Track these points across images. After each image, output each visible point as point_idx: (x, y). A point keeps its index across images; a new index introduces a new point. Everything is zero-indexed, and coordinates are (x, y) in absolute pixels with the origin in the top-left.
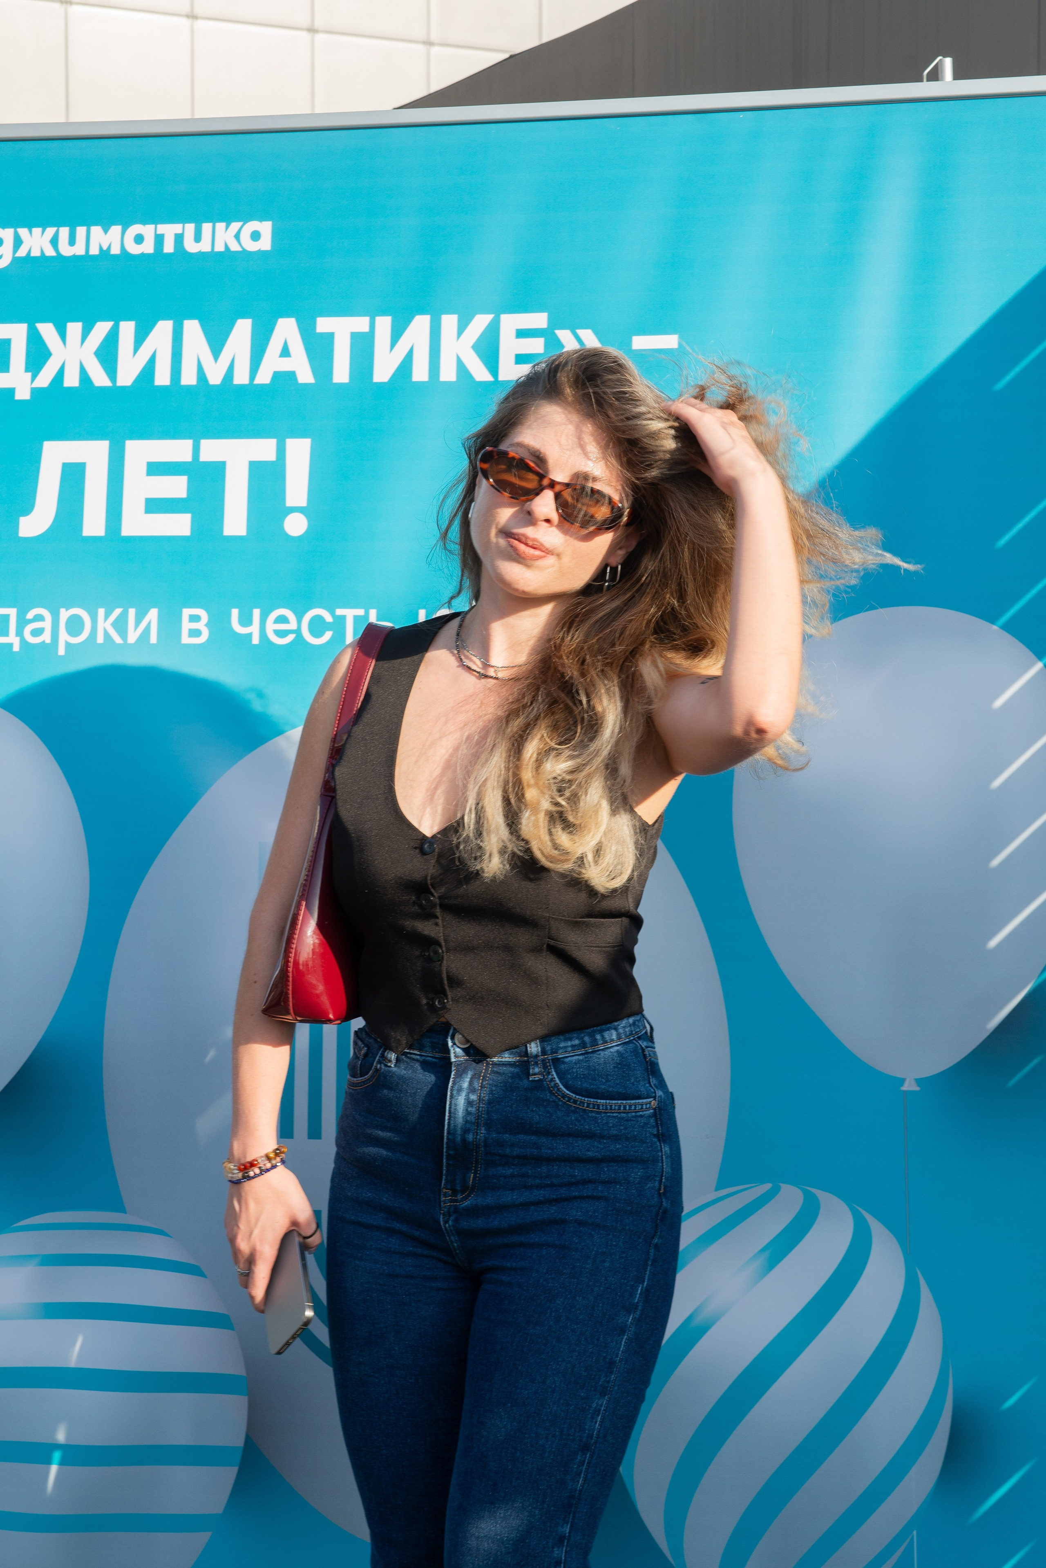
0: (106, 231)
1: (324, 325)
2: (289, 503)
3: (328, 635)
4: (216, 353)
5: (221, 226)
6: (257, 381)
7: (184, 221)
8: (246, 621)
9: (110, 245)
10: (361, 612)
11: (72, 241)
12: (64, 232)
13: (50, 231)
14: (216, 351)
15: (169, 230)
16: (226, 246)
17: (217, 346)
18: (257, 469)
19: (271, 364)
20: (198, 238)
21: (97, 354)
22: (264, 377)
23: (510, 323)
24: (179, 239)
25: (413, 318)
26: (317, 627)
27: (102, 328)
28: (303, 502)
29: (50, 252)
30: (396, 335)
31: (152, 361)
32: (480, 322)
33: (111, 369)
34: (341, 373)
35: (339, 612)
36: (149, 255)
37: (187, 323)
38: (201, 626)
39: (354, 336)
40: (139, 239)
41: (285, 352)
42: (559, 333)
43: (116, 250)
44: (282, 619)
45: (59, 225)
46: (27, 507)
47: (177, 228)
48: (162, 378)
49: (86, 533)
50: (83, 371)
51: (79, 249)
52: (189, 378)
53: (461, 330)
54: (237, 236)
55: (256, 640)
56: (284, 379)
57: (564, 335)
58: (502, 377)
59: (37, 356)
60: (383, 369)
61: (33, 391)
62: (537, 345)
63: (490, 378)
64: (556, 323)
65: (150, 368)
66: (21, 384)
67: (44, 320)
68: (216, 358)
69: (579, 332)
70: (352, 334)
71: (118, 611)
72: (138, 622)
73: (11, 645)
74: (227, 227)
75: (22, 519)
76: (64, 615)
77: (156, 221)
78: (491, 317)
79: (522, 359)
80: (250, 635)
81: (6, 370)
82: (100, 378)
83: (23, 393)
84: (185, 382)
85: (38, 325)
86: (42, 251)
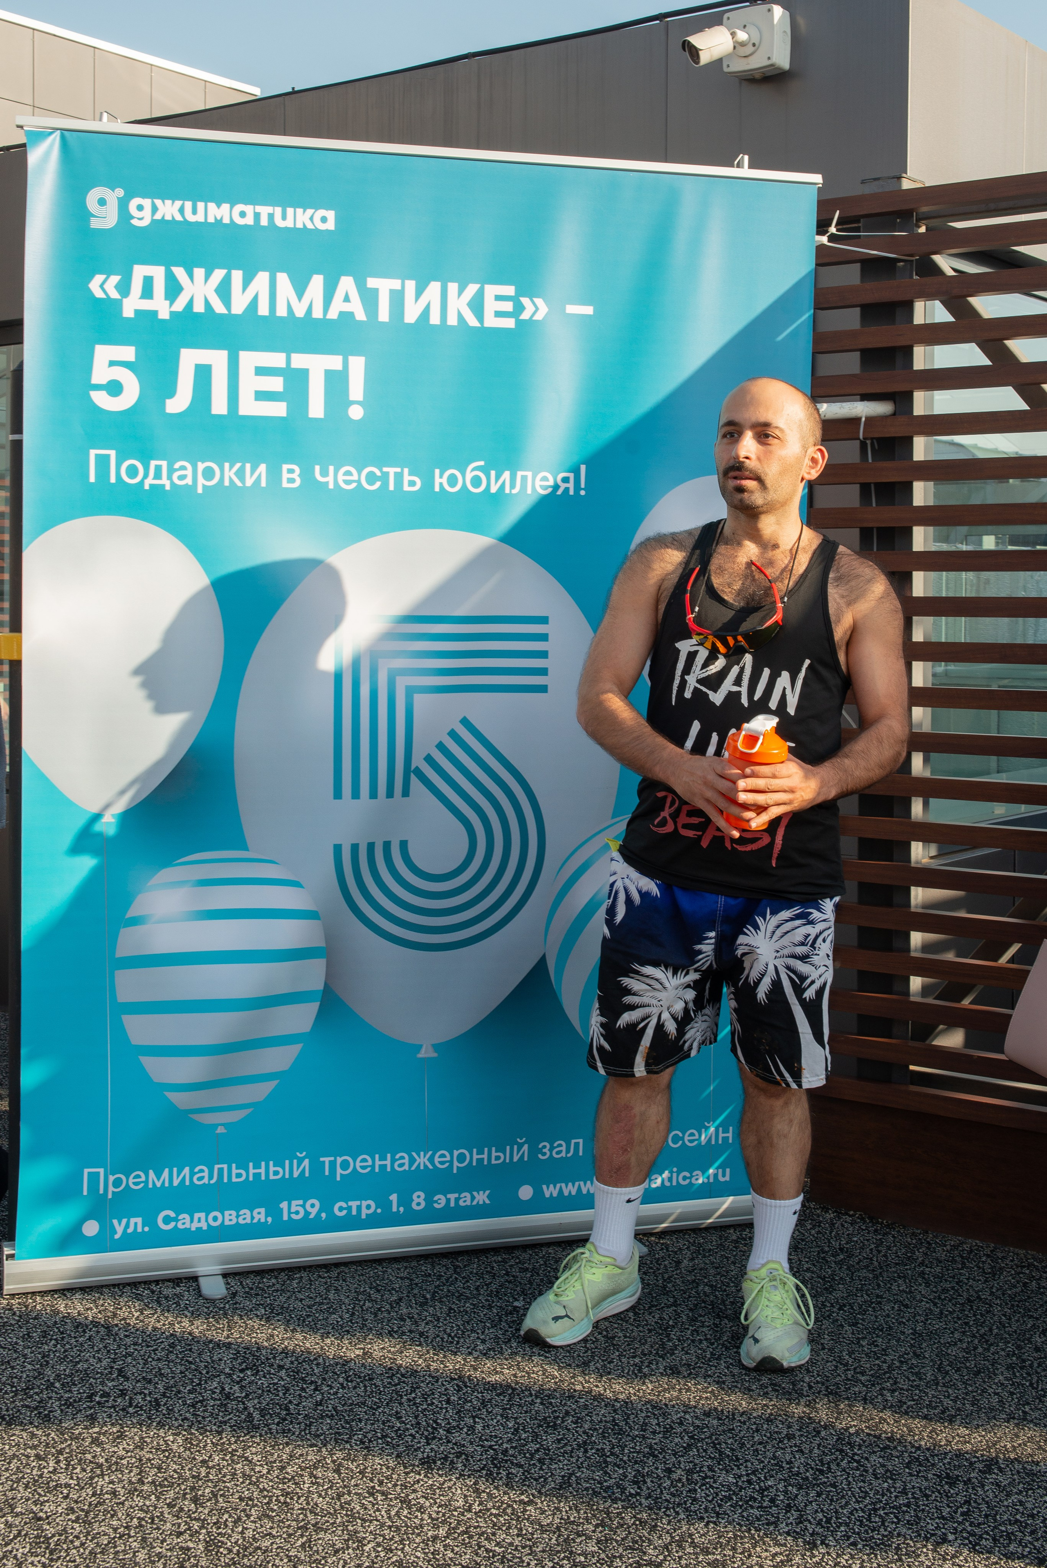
0: (219, 206)
1: (372, 283)
2: (352, 397)
3: (378, 484)
5: (299, 211)
6: (328, 317)
7: (274, 205)
8: (325, 473)
9: (222, 218)
11: (194, 212)
12: (188, 205)
13: (178, 203)
14: (300, 295)
15: (264, 211)
16: (304, 225)
17: (300, 290)
18: (329, 374)
19: (337, 307)
20: (284, 217)
21: (217, 291)
22: (333, 314)
23: (491, 291)
24: (271, 216)
25: (430, 283)
26: (371, 478)
27: (219, 275)
28: (361, 398)
29: (179, 218)
30: (419, 293)
31: (256, 298)
32: (472, 289)
33: (227, 302)
34: (384, 315)
36: (250, 226)
37: (279, 275)
38: (295, 476)
39: (392, 291)
41: (347, 299)
43: (226, 220)
44: (348, 473)
45: (184, 199)
46: (171, 392)
47: (270, 209)
48: (263, 310)
49: (214, 412)
50: (207, 303)
51: (200, 218)
52: (282, 311)
53: (460, 292)
54: (311, 219)
56: (347, 317)
57: (525, 301)
58: (486, 324)
59: (173, 289)
60: (411, 315)
61: (172, 313)
62: (508, 306)
63: (478, 325)
64: (520, 293)
65: (254, 303)
66: (162, 308)
67: (177, 265)
68: (300, 299)
69: (535, 299)
70: (390, 290)
71: (238, 465)
72: (252, 472)
73: (164, 486)
74: (304, 212)
75: (168, 401)
76: (201, 466)
77: (254, 203)
78: (478, 286)
79: (499, 314)
80: (328, 482)
81: (152, 298)
82: (219, 307)
83: (164, 315)
84: (278, 315)
85: (173, 268)
86: (173, 217)
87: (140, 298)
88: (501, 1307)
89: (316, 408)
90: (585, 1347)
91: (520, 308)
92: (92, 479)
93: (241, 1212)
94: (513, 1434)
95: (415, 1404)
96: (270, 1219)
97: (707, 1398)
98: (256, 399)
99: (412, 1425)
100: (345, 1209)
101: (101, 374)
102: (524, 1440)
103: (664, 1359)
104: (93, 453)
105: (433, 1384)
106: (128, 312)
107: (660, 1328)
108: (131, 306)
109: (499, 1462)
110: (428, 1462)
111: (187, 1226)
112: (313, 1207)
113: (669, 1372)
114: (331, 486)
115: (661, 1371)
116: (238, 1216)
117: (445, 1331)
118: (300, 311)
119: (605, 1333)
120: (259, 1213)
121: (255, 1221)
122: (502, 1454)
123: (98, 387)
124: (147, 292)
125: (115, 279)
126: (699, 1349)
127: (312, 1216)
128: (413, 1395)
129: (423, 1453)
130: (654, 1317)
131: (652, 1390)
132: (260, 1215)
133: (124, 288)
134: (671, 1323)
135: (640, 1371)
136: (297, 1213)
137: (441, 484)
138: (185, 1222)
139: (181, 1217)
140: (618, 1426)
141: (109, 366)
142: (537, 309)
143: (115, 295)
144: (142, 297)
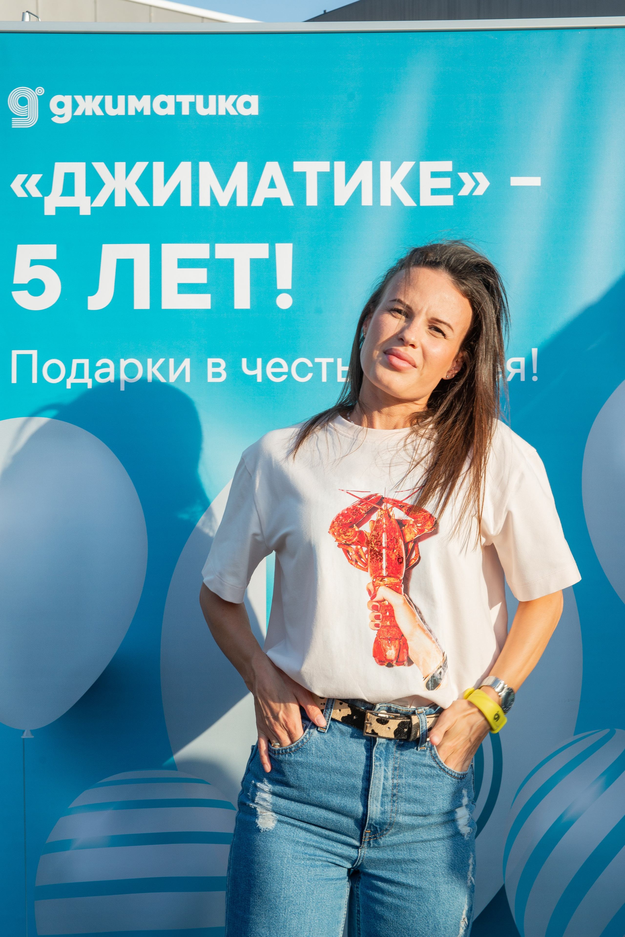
0: (139, 99)
1: (298, 166)
2: (280, 286)
3: (310, 376)
4: (223, 185)
5: (222, 98)
6: (254, 204)
7: (195, 92)
8: (252, 366)
9: (142, 110)
10: (331, 360)
11: (115, 105)
12: (109, 99)
13: (99, 98)
14: (223, 183)
15: (185, 100)
16: (227, 111)
17: (224, 179)
18: (255, 263)
19: (263, 192)
20: (206, 105)
21: (138, 184)
22: (258, 201)
23: (427, 167)
24: (193, 105)
25: (360, 163)
26: (302, 370)
27: (140, 167)
28: (289, 286)
29: (99, 113)
30: (349, 174)
31: (178, 189)
32: (407, 167)
33: (148, 194)
34: (312, 199)
35: (317, 360)
36: (171, 116)
37: (201, 164)
38: (221, 370)
39: (320, 175)
40: (164, 105)
41: (272, 185)
42: (460, 174)
43: (147, 112)
44: (277, 365)
45: (104, 94)
46: (94, 289)
47: (191, 98)
48: (186, 201)
49: (136, 307)
50: (128, 197)
51: (120, 111)
52: (205, 201)
53: (394, 171)
54: (234, 105)
55: (259, 379)
56: (272, 203)
57: (464, 176)
58: (422, 204)
59: (94, 185)
60: (341, 197)
61: (93, 209)
62: (446, 183)
63: (414, 204)
64: (458, 168)
65: (176, 194)
66: (83, 204)
67: (98, 160)
68: (223, 188)
69: (474, 173)
70: (318, 173)
71: (161, 361)
72: (176, 368)
73: (86, 384)
74: (227, 99)
75: (90, 298)
76: (123, 363)
77: (175, 93)
78: (413, 163)
79: (435, 192)
80: (256, 376)
81: (72, 194)
82: (141, 201)
83: (85, 211)
84: (201, 204)
85: (93, 163)
86: (93, 112)
87: (61, 196)
89: (242, 299)
91: (458, 184)
92: (14, 380)
98: (179, 292)
101: (23, 275)
104: (15, 353)
106: (49, 210)
108: (52, 204)
123: (20, 287)
124: (68, 189)
125: (36, 178)
133: (45, 187)
141: (31, 265)
142: (477, 184)
143: (36, 193)
144: (62, 195)
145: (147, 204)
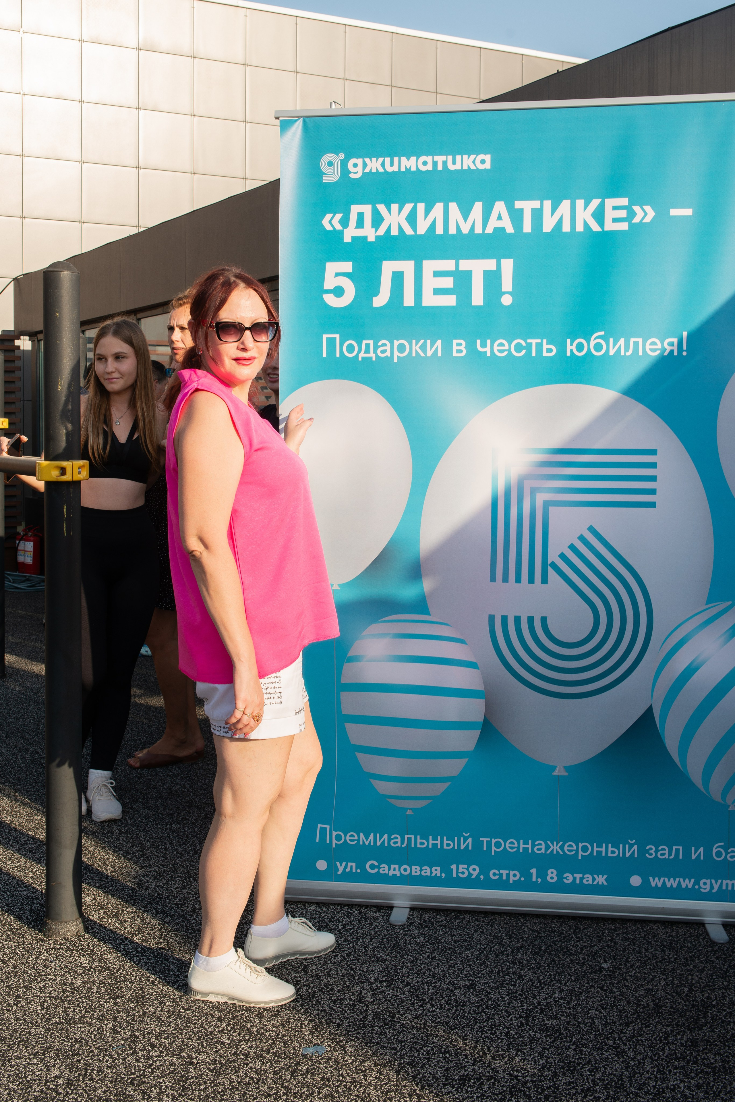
0: (408, 159)
1: (518, 205)
2: (503, 290)
3: (524, 352)
4: (465, 218)
6: (486, 232)
7: (447, 154)
8: (484, 345)
9: (410, 166)
10: (539, 341)
11: (392, 164)
12: (388, 160)
15: (440, 159)
16: (469, 167)
17: (465, 215)
18: (487, 273)
19: (493, 224)
20: (454, 163)
21: (407, 219)
22: (489, 230)
24: (445, 163)
25: (562, 201)
26: (518, 348)
27: (408, 207)
28: (510, 289)
30: (554, 210)
31: (434, 222)
32: (595, 203)
33: (414, 226)
34: (527, 228)
35: (529, 341)
36: (430, 171)
37: (450, 204)
38: (462, 348)
40: (425, 163)
41: (499, 218)
42: (634, 207)
43: (414, 169)
44: (501, 344)
45: (384, 156)
46: (377, 293)
47: (444, 158)
48: (439, 230)
49: (405, 304)
50: (400, 228)
53: (586, 206)
54: (474, 162)
56: (500, 231)
57: (637, 208)
58: (606, 229)
59: (377, 220)
60: (548, 225)
61: (376, 237)
62: (623, 214)
63: (600, 230)
64: (633, 202)
65: (433, 226)
66: (370, 233)
67: (380, 203)
68: (465, 221)
69: (644, 207)
70: (532, 209)
71: (421, 342)
72: (432, 346)
73: (372, 358)
74: (469, 157)
75: (374, 299)
76: (396, 343)
77: (433, 154)
78: (600, 200)
79: (615, 220)
80: (486, 352)
81: (363, 227)
82: (409, 231)
83: (371, 239)
84: (450, 233)
85: (377, 205)
86: (377, 169)
87: (355, 228)
88: (591, 966)
89: (478, 299)
90: (636, 1010)
91: (632, 214)
92: (324, 355)
93: (424, 868)
94: (538, 1070)
95: (483, 1031)
96: (443, 875)
97: (707, 1072)
98: (435, 294)
99: (470, 1048)
100: (497, 875)
101: (330, 283)
102: (544, 1077)
103: (691, 1032)
104: (325, 337)
105: (504, 1018)
106: (347, 238)
107: (703, 1006)
108: (349, 234)
109: (516, 1091)
110: (465, 1080)
111: (386, 872)
112: (475, 871)
113: (689, 1043)
114: (489, 354)
115: (683, 1041)
116: (421, 870)
117: (538, 977)
118: (465, 229)
119: (657, 1001)
120: (436, 870)
121: (433, 875)
122: (522, 1084)
123: (328, 292)
124: (360, 224)
125: (339, 216)
126: (725, 1029)
127: (473, 877)
128: (485, 1024)
129: (465, 1071)
130: (703, 995)
131: (667, 1056)
132: (437, 871)
133: (345, 222)
134: (714, 1003)
135: (666, 1038)
136: (463, 873)
137: (571, 350)
138: (384, 869)
139: (382, 866)
140: (622, 1081)
141: (335, 277)
142: (646, 214)
143: (339, 227)
144: (357, 227)
145: (413, 233)
